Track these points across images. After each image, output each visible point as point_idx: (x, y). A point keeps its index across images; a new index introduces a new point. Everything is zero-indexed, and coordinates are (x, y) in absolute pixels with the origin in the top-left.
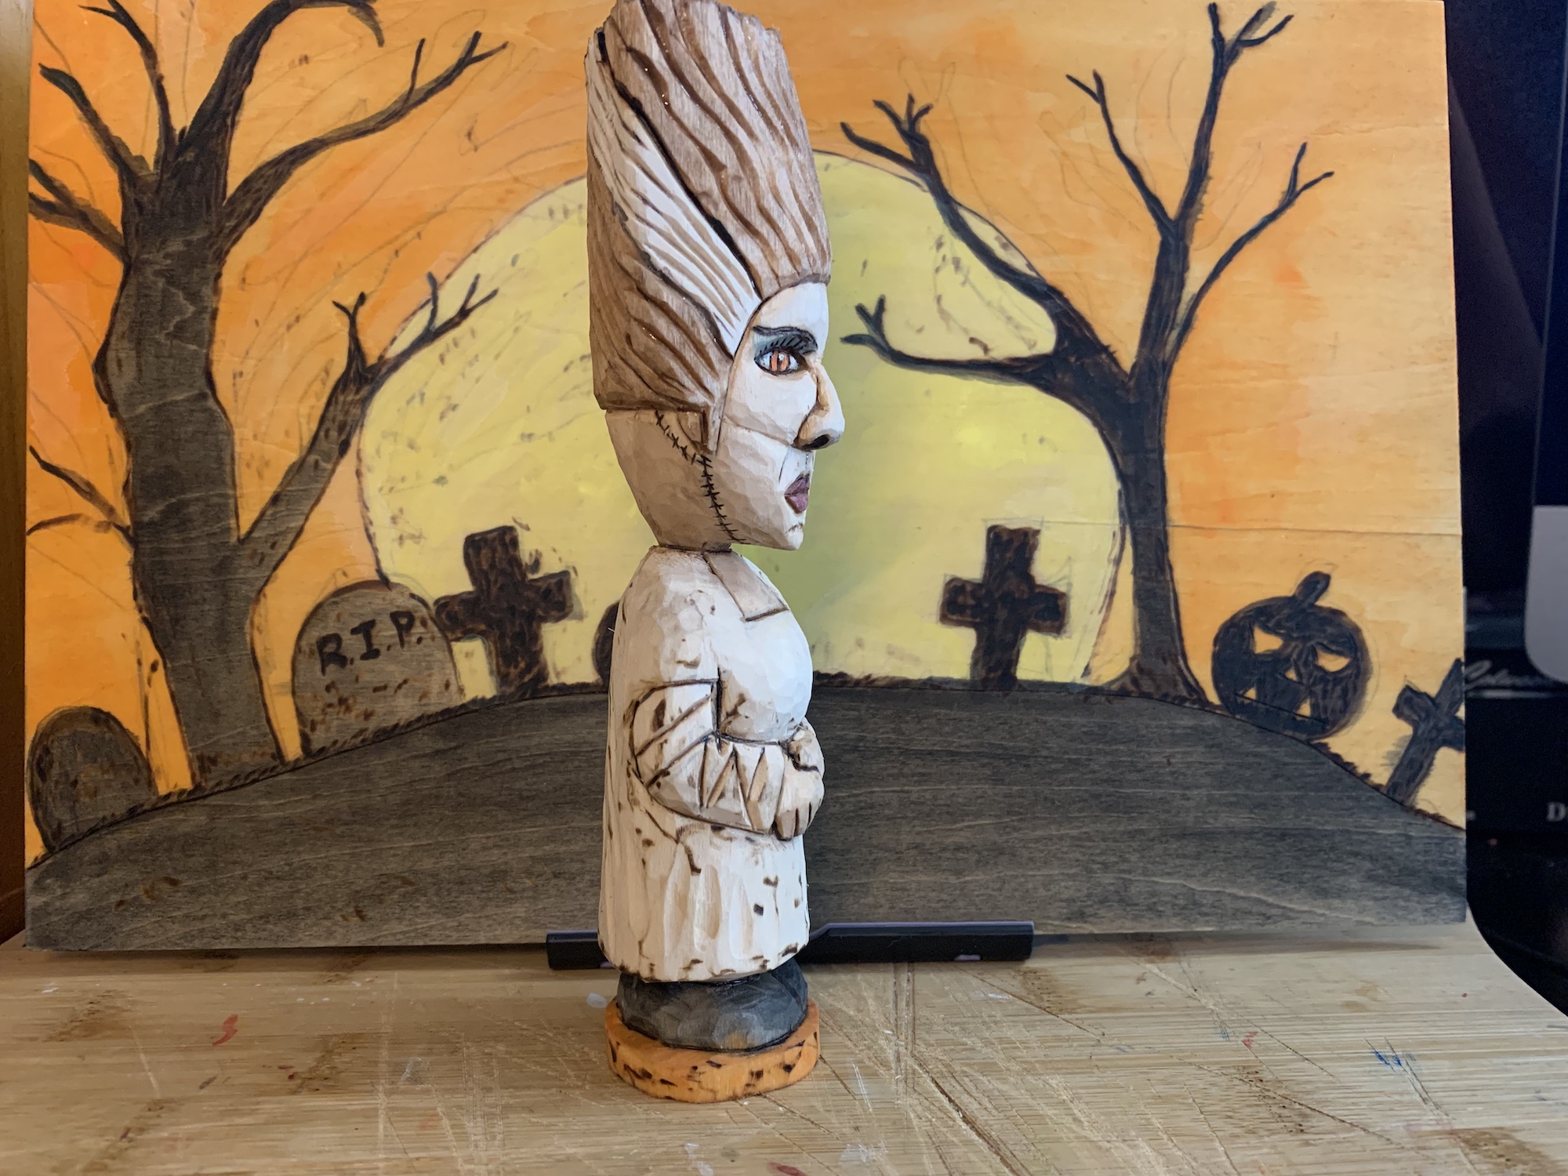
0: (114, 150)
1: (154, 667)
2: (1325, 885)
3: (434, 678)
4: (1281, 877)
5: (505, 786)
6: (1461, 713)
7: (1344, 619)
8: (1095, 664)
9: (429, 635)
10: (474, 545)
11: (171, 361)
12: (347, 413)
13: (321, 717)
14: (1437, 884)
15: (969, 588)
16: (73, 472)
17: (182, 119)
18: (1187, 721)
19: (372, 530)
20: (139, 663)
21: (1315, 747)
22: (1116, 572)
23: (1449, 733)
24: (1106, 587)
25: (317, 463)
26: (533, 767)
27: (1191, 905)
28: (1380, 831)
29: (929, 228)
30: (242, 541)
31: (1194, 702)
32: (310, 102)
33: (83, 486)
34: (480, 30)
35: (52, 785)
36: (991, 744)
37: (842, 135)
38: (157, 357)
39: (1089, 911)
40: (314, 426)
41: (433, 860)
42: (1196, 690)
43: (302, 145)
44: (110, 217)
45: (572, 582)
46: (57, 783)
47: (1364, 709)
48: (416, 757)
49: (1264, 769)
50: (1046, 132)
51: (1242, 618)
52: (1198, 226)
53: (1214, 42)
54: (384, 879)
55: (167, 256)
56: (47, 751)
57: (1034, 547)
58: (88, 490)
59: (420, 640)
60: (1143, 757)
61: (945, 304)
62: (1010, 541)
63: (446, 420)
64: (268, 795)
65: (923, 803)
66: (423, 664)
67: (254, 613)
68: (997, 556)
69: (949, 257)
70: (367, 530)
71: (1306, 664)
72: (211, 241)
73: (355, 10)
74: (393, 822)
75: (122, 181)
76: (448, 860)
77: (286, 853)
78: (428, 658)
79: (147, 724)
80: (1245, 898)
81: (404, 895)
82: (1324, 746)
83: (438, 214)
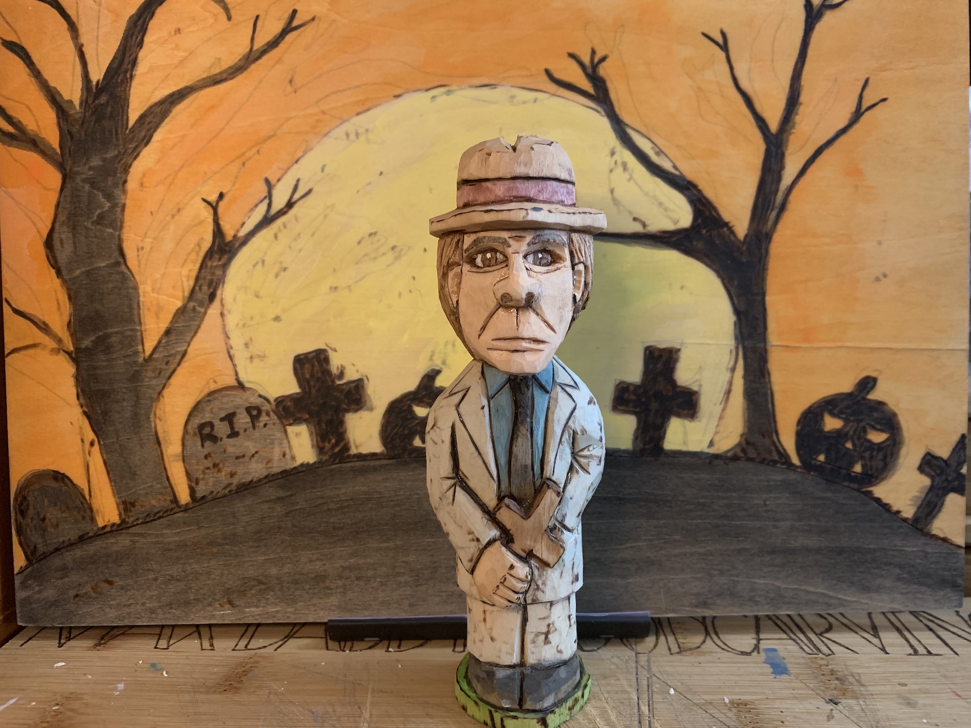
0: (53, 97)
1: (92, 444)
2: (868, 584)
3: (275, 450)
4: (839, 579)
5: (324, 520)
6: (964, 470)
7: (886, 407)
8: (717, 439)
9: (272, 422)
10: (300, 362)
11: (95, 240)
12: (213, 274)
13: (201, 476)
14: (944, 583)
15: (632, 388)
16: (34, 315)
17: (97, 74)
18: (779, 477)
19: (232, 352)
20: (82, 441)
21: (864, 493)
22: (732, 377)
23: (955, 484)
24: (725, 387)
25: (194, 308)
26: (341, 508)
27: (778, 598)
28: (907, 549)
29: (605, 142)
30: (146, 360)
31: (783, 464)
32: (181, 62)
33: (41, 325)
34: (296, 7)
35: (29, 520)
36: (646, 493)
37: (545, 78)
38: (86, 237)
39: (709, 601)
40: (192, 283)
41: (278, 568)
42: (785, 457)
43: (178, 91)
44: (51, 143)
45: (365, 386)
46: (32, 518)
47: (898, 467)
48: (265, 502)
49: (829, 508)
50: (687, 74)
51: (816, 408)
52: (792, 137)
53: (806, 6)
54: (246, 581)
55: (90, 168)
56: (25, 498)
57: (676, 360)
58: (44, 327)
59: (265, 425)
60: (748, 501)
61: (616, 193)
62: (660, 356)
63: (279, 278)
64: (169, 526)
65: (600, 531)
66: (268, 441)
67: (156, 407)
68: (651, 366)
69: (619, 161)
70: (229, 353)
71: (859, 438)
72: (119, 158)
74: (250, 544)
75: (58, 117)
76: (287, 568)
77: (182, 564)
78: (271, 437)
79: (89, 482)
80: (814, 593)
81: (260, 590)
82: (870, 492)
83: (271, 137)
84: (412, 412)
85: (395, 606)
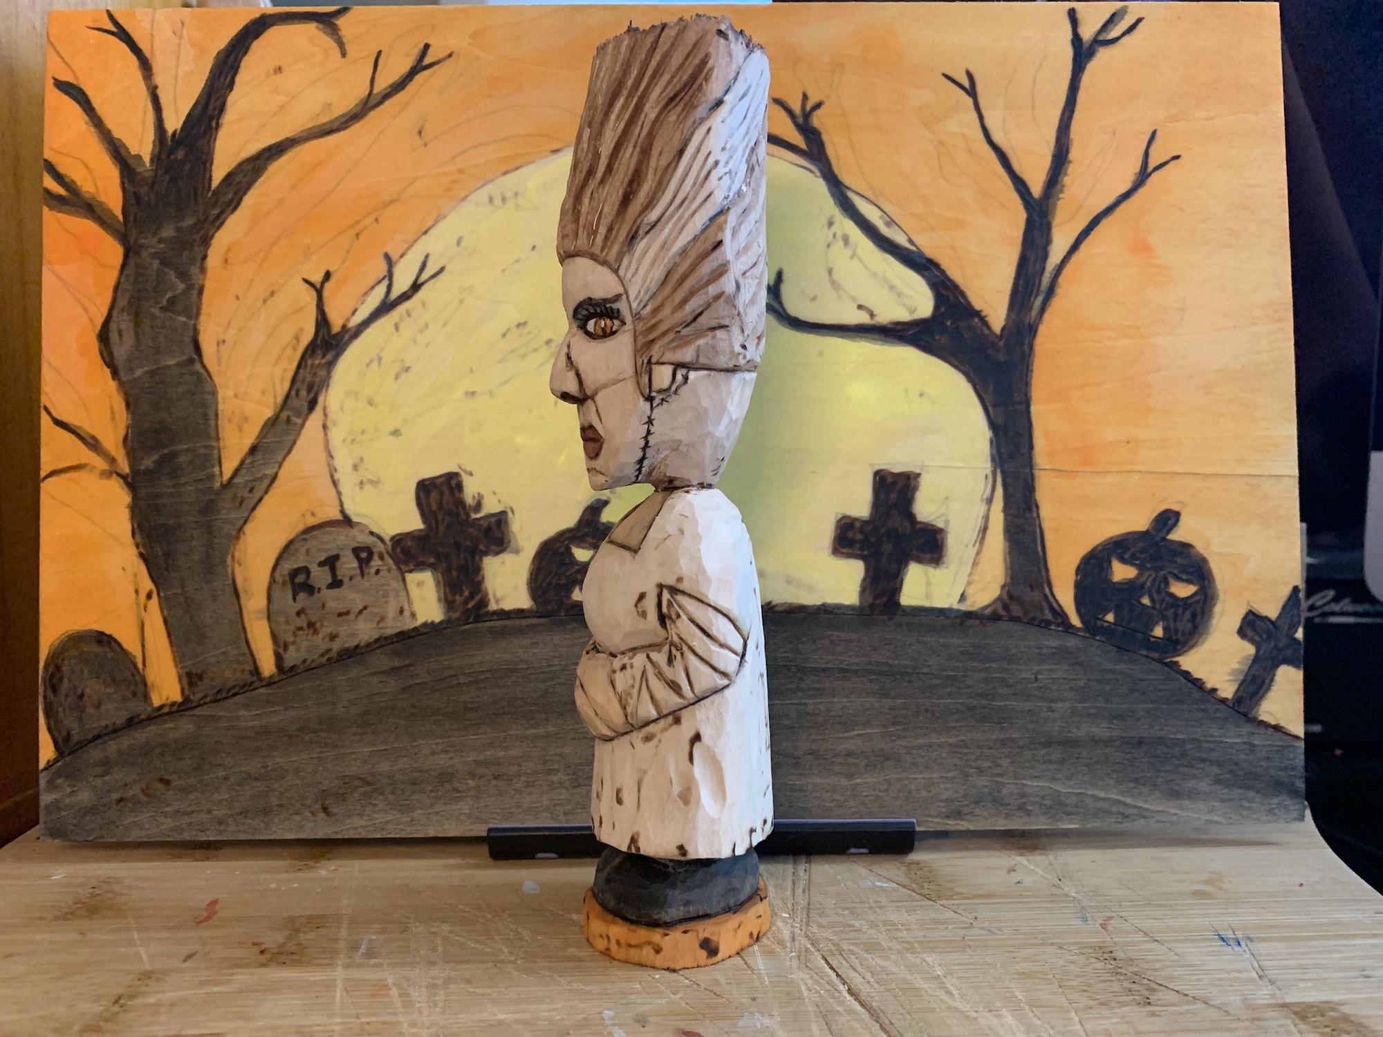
0: (117, 150)
1: (149, 596)
2: (1177, 788)
3: (390, 604)
4: (1136, 780)
5: (452, 698)
6: (1300, 634)
7: (1192, 551)
8: (970, 591)
9: (386, 567)
10: (425, 488)
11: (163, 331)
12: (315, 374)
13: (293, 639)
14: (1278, 786)
15: (858, 525)
16: (80, 428)
17: (174, 122)
18: (1053, 643)
19: (336, 476)
20: (137, 592)
21: (1167, 664)
23: (1288, 652)
24: (980, 523)
26: (475, 682)
27: (1057, 806)
28: (1226, 740)
29: (821, 209)
30: (224, 486)
31: (1059, 625)
32: (282, 107)
33: (89, 440)
34: (429, 42)
35: (63, 697)
36: (878, 663)
38: (152, 327)
39: (965, 810)
40: (287, 386)
41: (390, 763)
42: (1061, 615)
43: (276, 143)
44: (112, 208)
45: (510, 521)
46: (66, 695)
47: (1211, 630)
48: (375, 674)
49: (1122, 685)
50: (924, 124)
51: (1101, 551)
52: (1060, 203)
53: (1073, 42)
54: (347, 780)
55: (160, 241)
56: (58, 668)
57: (915, 488)
58: (92, 442)
59: (377, 572)
60: (1013, 674)
61: (835, 275)
62: (894, 484)
63: (399, 380)
64: (247, 706)
65: (818, 714)
66: (381, 592)
67: (235, 548)
68: (882, 496)
69: (839, 234)
70: (332, 476)
71: (1158, 591)
72: (198, 227)
73: (321, 26)
74: (355, 730)
75: (122, 176)
76: (403, 763)
77: (263, 757)
78: (385, 588)
79: (143, 646)
80: (1105, 799)
81: (364, 794)
82: (1177, 663)
83: (393, 201)
84: (571, 555)
85: (545, 814)
